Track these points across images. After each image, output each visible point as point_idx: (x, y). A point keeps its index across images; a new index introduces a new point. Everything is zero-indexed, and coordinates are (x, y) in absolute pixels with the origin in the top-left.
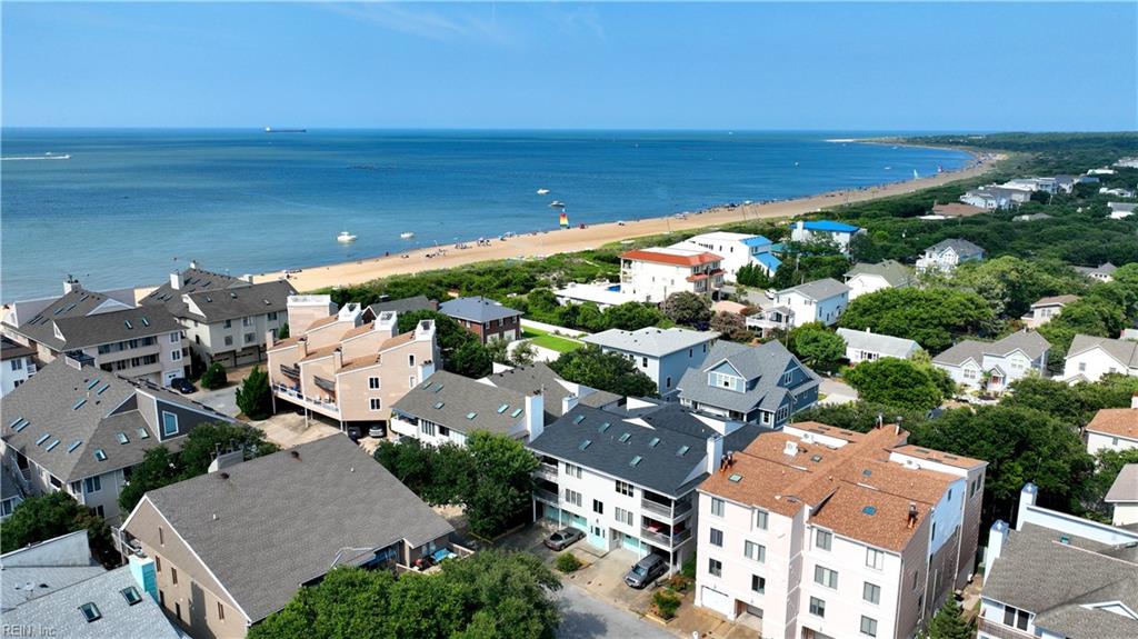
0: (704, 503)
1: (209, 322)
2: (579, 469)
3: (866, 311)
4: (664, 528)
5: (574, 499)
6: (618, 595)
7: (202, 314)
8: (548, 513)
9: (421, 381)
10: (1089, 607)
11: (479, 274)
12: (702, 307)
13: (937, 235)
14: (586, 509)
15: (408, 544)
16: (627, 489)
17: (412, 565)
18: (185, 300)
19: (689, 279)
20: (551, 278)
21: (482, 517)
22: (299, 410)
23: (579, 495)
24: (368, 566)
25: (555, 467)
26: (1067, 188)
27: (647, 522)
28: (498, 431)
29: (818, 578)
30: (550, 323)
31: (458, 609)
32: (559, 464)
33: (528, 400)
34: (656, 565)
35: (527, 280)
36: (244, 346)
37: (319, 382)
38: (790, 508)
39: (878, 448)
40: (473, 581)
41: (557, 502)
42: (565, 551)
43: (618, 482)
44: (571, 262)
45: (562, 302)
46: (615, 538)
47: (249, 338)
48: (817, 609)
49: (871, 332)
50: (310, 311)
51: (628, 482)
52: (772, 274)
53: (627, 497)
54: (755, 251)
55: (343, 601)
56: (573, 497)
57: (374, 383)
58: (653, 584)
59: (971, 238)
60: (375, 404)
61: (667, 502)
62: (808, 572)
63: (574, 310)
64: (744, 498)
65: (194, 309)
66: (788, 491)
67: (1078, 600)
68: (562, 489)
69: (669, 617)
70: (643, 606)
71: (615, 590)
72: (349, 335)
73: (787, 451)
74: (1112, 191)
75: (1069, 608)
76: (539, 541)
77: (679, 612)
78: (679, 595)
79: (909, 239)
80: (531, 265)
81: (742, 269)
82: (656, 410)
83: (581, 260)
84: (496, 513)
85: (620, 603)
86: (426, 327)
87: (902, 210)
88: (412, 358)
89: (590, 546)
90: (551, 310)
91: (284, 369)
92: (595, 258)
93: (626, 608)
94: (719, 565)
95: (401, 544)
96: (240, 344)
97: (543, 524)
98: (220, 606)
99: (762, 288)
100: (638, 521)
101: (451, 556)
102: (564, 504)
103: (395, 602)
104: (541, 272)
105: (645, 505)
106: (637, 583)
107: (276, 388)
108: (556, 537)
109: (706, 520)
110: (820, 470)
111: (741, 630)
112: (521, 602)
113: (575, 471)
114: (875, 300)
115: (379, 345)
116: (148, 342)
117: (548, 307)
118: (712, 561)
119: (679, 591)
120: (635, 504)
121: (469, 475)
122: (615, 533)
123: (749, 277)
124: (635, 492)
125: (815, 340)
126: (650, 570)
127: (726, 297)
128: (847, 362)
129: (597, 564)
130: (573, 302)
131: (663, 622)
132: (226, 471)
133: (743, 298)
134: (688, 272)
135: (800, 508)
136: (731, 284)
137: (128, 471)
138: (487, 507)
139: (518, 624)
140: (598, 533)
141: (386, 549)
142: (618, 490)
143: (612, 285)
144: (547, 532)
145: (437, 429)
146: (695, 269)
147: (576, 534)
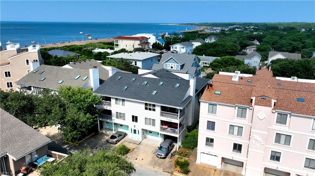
5: (121, 117)
8: (106, 126)
14: (128, 121)
16: (152, 107)
21: (71, 131)
23: (124, 114)
25: (109, 102)
27: (163, 123)
29: (278, 140)
32: (112, 100)
33: (91, 71)
38: (264, 102)
41: (111, 119)
43: (146, 104)
46: (144, 134)
48: (276, 157)
49: (205, 56)
51: (152, 103)
54: (157, 38)
56: (120, 115)
57: (8, 74)
58: (170, 154)
60: (10, 85)
64: (228, 101)
68: (114, 112)
69: (186, 172)
71: (151, 161)
73: (233, 79)
76: (103, 140)
78: (186, 159)
81: (154, 44)
83: (98, 44)
85: (156, 168)
88: (27, 61)
89: (130, 140)
93: (161, 170)
94: (212, 140)
95: (6, 158)
97: (104, 132)
99: (161, 50)
100: (158, 123)
101: (51, 159)
102: (115, 120)
105: (162, 115)
106: (163, 155)
108: (113, 137)
109: (205, 116)
113: (121, 102)
118: (207, 139)
119: (185, 156)
120: (157, 115)
122: (145, 131)
124: (157, 108)
126: (168, 148)
129: (137, 148)
134: (139, 42)
135: (270, 101)
140: (135, 131)
142: (146, 109)
144: (107, 135)
147: (123, 134)
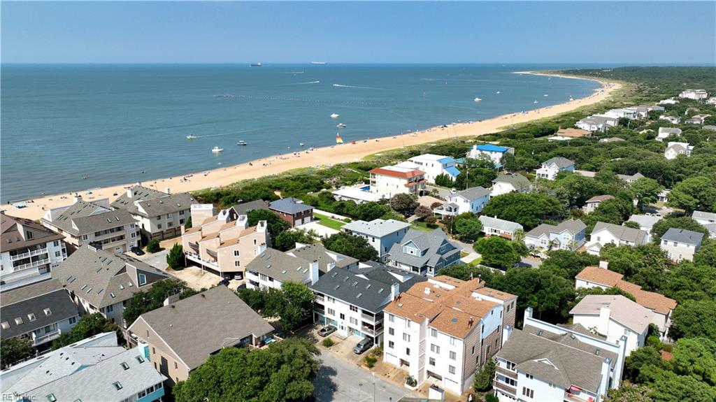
0: (386, 316)
1: (150, 218)
2: (334, 299)
3: (496, 206)
4: (371, 327)
5: (331, 313)
6: (350, 357)
7: (145, 213)
8: (320, 319)
9: (260, 253)
10: (536, 361)
11: (292, 180)
12: (412, 202)
13: (551, 153)
14: (337, 318)
15: (254, 336)
16: (355, 309)
17: (256, 345)
18: (136, 205)
19: (406, 186)
20: (332, 181)
21: (287, 323)
22: (199, 265)
23: (334, 311)
24: (236, 346)
25: (323, 298)
26: (644, 114)
28: (296, 280)
29: (432, 349)
30: (329, 212)
31: (275, 364)
32: (325, 297)
34: (368, 343)
35: (318, 184)
36: (168, 228)
37: (208, 252)
38: (420, 320)
39: (467, 290)
40: (282, 352)
41: (324, 314)
42: (327, 337)
43: (351, 306)
44: (344, 171)
45: (337, 198)
46: (350, 331)
47: (170, 224)
48: (433, 363)
49: (498, 218)
50: (203, 213)
51: (355, 306)
52: (454, 179)
53: (355, 312)
54: (445, 166)
55: (228, 361)
56: (332, 312)
57: (237, 253)
59: (568, 156)
60: (237, 263)
61: (372, 315)
62: (428, 347)
63: (342, 205)
64: (403, 315)
65: (141, 210)
66: (420, 312)
67: (534, 358)
68: (326, 308)
69: (371, 366)
70: (360, 361)
71: (348, 355)
72: (223, 228)
73: (426, 292)
74: (667, 118)
75: (529, 361)
77: (376, 365)
78: (377, 357)
79: (536, 155)
80: (321, 173)
81: (438, 177)
82: (371, 270)
83: (350, 170)
84: (294, 321)
85: (350, 361)
86: (262, 225)
87: (541, 132)
88: (255, 241)
89: (338, 335)
90: (330, 204)
91: (191, 245)
92: (358, 168)
93: (353, 363)
94: (393, 343)
95: (251, 336)
96: (165, 228)
97: (318, 324)
98: (176, 364)
99: (449, 187)
100: (360, 324)
101: (273, 340)
103: (249, 361)
104: (327, 178)
105: (363, 316)
106: (358, 351)
107: (187, 254)
108: (323, 330)
109: (387, 323)
110: (438, 301)
111: (402, 372)
112: (301, 361)
113: (332, 300)
114: (501, 200)
115: (239, 235)
116: (119, 229)
117: (329, 202)
118: (390, 342)
119: (376, 355)
120: (358, 315)
121: (282, 304)
122: (350, 329)
123: (442, 181)
124: (358, 310)
125: (464, 224)
126: (365, 345)
127: (427, 194)
128: (483, 234)
129: (341, 343)
130: (343, 199)
131: (368, 369)
132: (173, 304)
133: (436, 194)
134: (406, 182)
135: (424, 320)
136: (432, 185)
137: (124, 302)
138: (290, 318)
139: (299, 370)
140: (342, 328)
141: (245, 338)
142: (351, 309)
143: (366, 185)
144: (319, 328)
145: (268, 278)
146: (410, 179)
147: (333, 329)
